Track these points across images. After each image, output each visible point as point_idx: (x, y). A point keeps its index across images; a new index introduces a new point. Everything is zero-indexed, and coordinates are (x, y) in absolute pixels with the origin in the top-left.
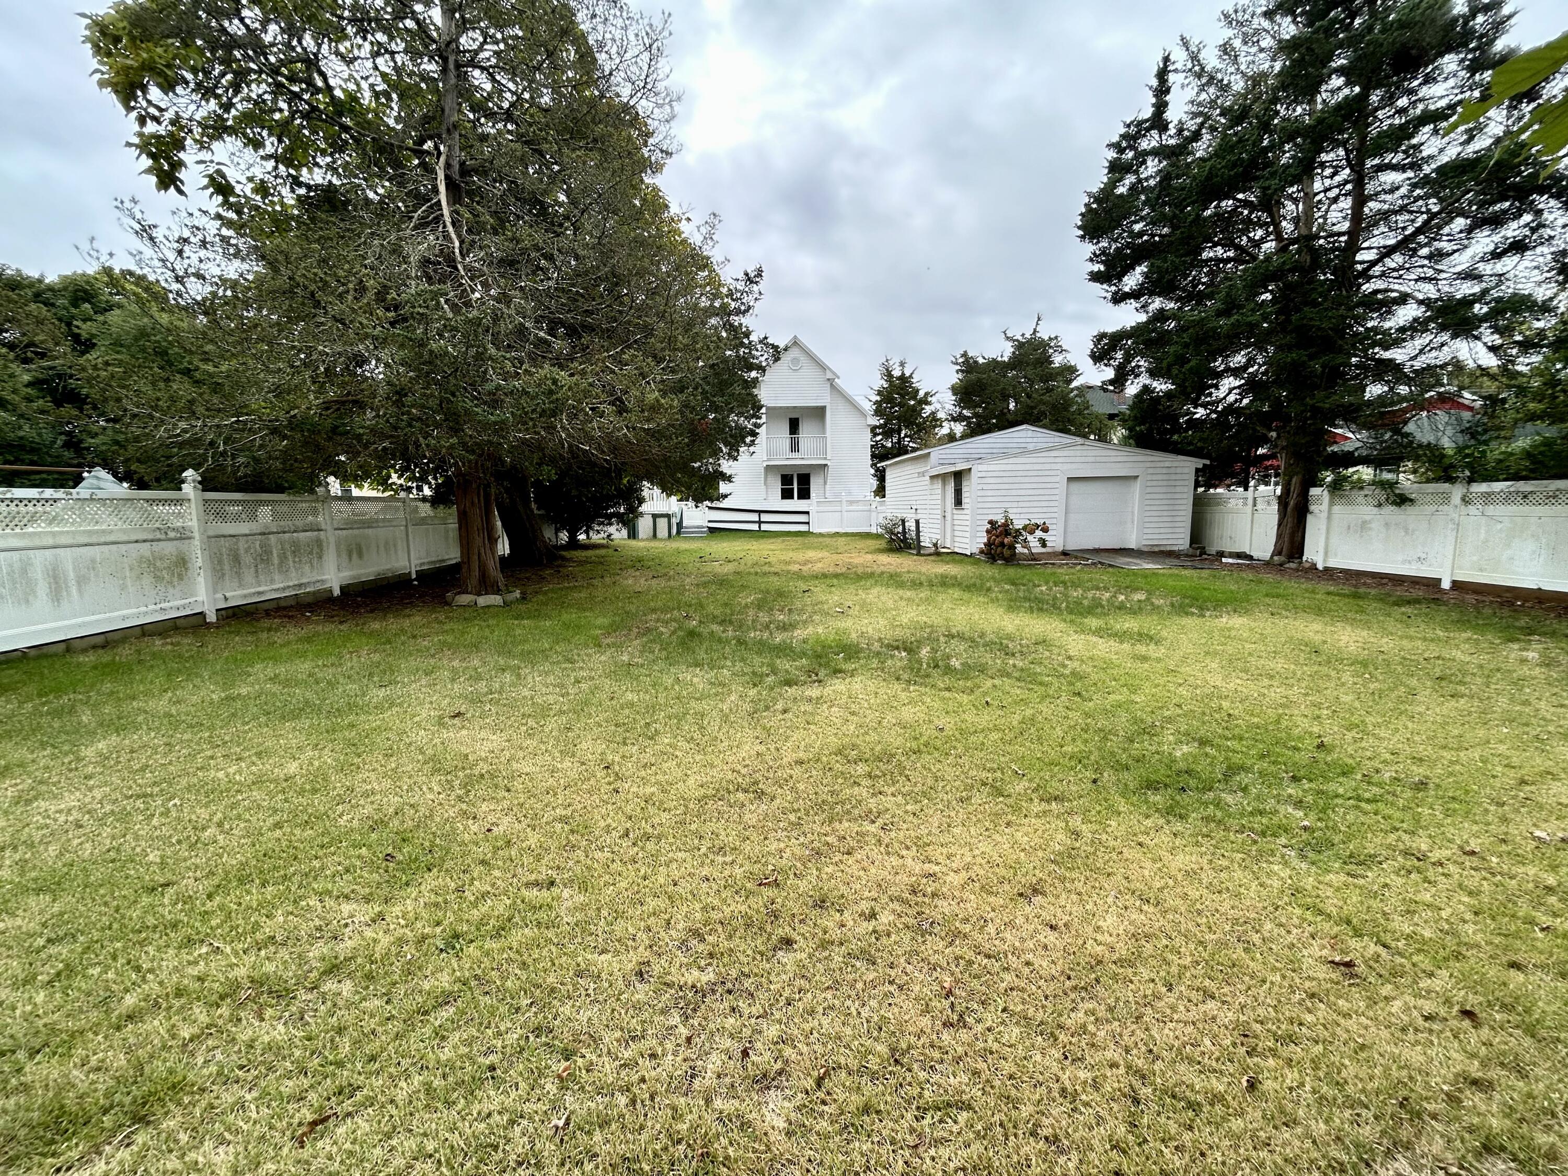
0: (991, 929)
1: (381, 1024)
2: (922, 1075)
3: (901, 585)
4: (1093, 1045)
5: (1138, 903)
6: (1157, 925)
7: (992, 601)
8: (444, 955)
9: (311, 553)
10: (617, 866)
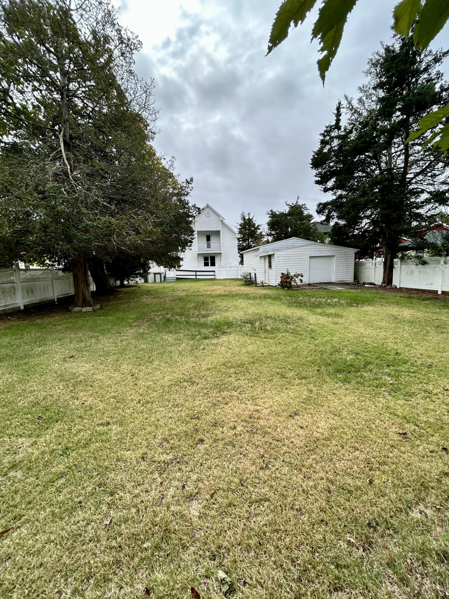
0: (279, 430)
1: (34, 488)
2: (252, 489)
3: (249, 298)
4: (315, 472)
5: (332, 416)
6: (339, 424)
7: (283, 303)
8: (62, 457)
9: (10, 292)
10: (135, 415)
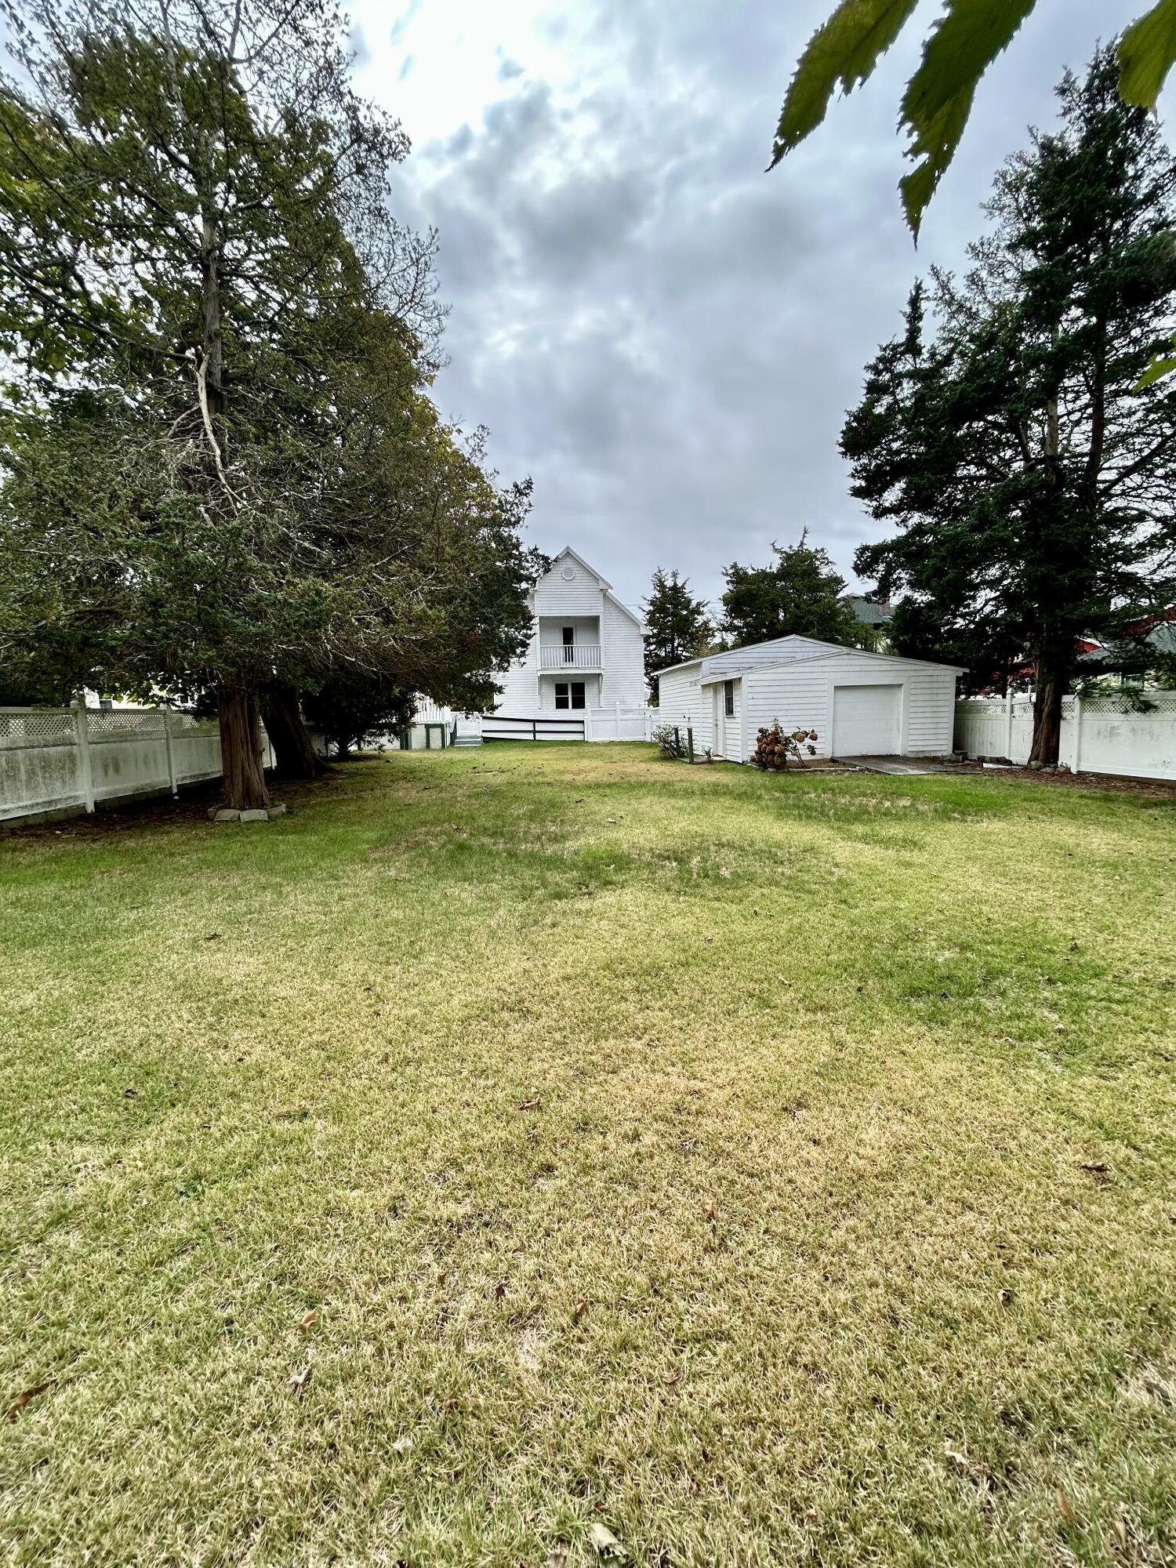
0: (754, 1146)
1: (110, 1279)
2: (682, 1305)
3: (673, 794)
4: (853, 1264)
5: (900, 1114)
6: (918, 1135)
7: (762, 809)
8: (184, 1198)
9: (63, 768)
10: (374, 1094)
